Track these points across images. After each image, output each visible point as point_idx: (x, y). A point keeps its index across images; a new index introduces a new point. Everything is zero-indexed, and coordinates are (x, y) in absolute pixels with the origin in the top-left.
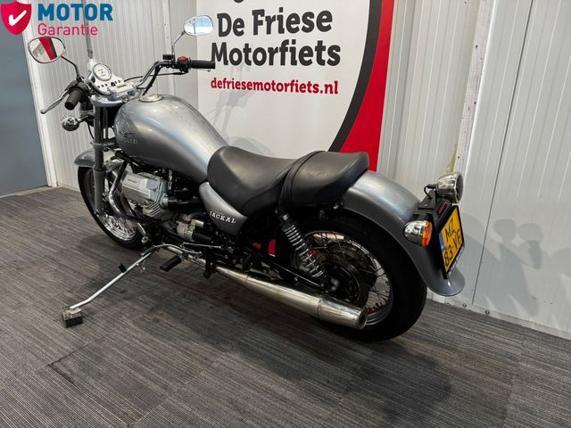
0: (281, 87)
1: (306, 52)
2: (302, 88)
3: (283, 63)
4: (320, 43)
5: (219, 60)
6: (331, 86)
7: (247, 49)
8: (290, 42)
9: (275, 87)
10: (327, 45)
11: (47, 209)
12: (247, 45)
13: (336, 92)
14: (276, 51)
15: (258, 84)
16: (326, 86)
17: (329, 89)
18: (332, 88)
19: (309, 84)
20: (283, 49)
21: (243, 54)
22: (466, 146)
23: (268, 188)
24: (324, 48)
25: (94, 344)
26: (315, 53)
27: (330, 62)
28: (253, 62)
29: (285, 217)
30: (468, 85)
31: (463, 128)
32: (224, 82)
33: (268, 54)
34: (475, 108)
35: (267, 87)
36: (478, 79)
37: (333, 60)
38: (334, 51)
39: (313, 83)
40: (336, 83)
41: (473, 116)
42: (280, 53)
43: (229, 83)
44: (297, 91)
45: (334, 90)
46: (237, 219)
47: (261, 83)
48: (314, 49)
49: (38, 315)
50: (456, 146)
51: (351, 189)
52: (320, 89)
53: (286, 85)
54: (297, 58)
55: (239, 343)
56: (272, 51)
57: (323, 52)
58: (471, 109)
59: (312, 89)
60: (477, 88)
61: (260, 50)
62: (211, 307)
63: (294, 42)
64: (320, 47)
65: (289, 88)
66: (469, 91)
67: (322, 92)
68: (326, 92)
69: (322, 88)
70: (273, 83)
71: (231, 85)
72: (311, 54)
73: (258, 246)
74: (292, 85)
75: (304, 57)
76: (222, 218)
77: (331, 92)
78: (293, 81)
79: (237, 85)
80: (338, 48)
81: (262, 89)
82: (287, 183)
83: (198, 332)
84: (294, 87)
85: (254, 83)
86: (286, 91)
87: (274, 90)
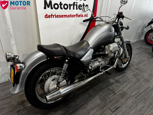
0: (73, 16)
1: (80, 6)
2: (79, 16)
5: (49, 7)
8: (76, 3)
12: (61, 2)
14: (72, 5)
15: (65, 15)
16: (85, 15)
32: (52, 15)
33: (69, 6)
35: (69, 16)
39: (82, 14)
40: (87, 14)
47: (67, 15)
48: (82, 5)
53: (75, 15)
54: (78, 8)
59: (82, 16)
61: (66, 4)
70: (71, 15)
77: (86, 17)
79: (57, 16)
81: (67, 17)
84: (77, 16)
85: (64, 15)
86: (75, 17)
87: (71, 17)
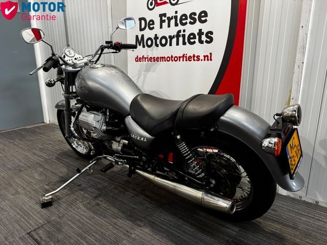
0: (177, 59)
1: (192, 36)
2: (189, 59)
3: (178, 44)
4: (200, 30)
5: (140, 45)
6: (207, 56)
7: (156, 38)
8: (182, 31)
9: (173, 59)
10: (205, 31)
11: (41, 136)
12: (156, 35)
13: (211, 60)
14: (174, 37)
15: (163, 58)
16: (205, 56)
17: (206, 58)
18: (208, 58)
19: (194, 56)
20: (178, 36)
21: (154, 41)
22: (298, 91)
23: (167, 118)
24: (203, 33)
25: (58, 219)
26: (197, 37)
27: (207, 42)
28: (159, 45)
29: (178, 137)
30: (298, 52)
31: (295, 79)
32: (143, 58)
33: (169, 40)
34: (302, 66)
35: (168, 59)
36: (304, 48)
37: (209, 40)
38: (209, 35)
39: (196, 55)
40: (211, 54)
41: (302, 71)
42: (175, 39)
43: (145, 58)
44: (186, 60)
45: (209, 58)
46: (148, 139)
47: (165, 57)
48: (196, 34)
49: (26, 199)
50: (291, 91)
51: (222, 118)
52: (201, 58)
53: (180, 57)
54: (186, 41)
55: (149, 221)
56: (171, 38)
57: (202, 36)
58: (300, 67)
59: (196, 58)
60: (304, 53)
61: (164, 37)
62: (133, 196)
63: (184, 31)
64: (200, 33)
65: (181, 59)
66: (298, 56)
67: (202, 60)
68: (205, 60)
69: (202, 57)
70: (172, 57)
71: (147, 60)
72: (195, 38)
73: (161, 156)
74: (183, 57)
75: (190, 40)
76: (138, 138)
77: (208, 60)
78: (184, 55)
79: (150, 59)
80: (211, 33)
81: (165, 61)
82: (179, 115)
83: (123, 212)
84: (185, 58)
85: (160, 57)
86: (180, 61)
87: (172, 61)
